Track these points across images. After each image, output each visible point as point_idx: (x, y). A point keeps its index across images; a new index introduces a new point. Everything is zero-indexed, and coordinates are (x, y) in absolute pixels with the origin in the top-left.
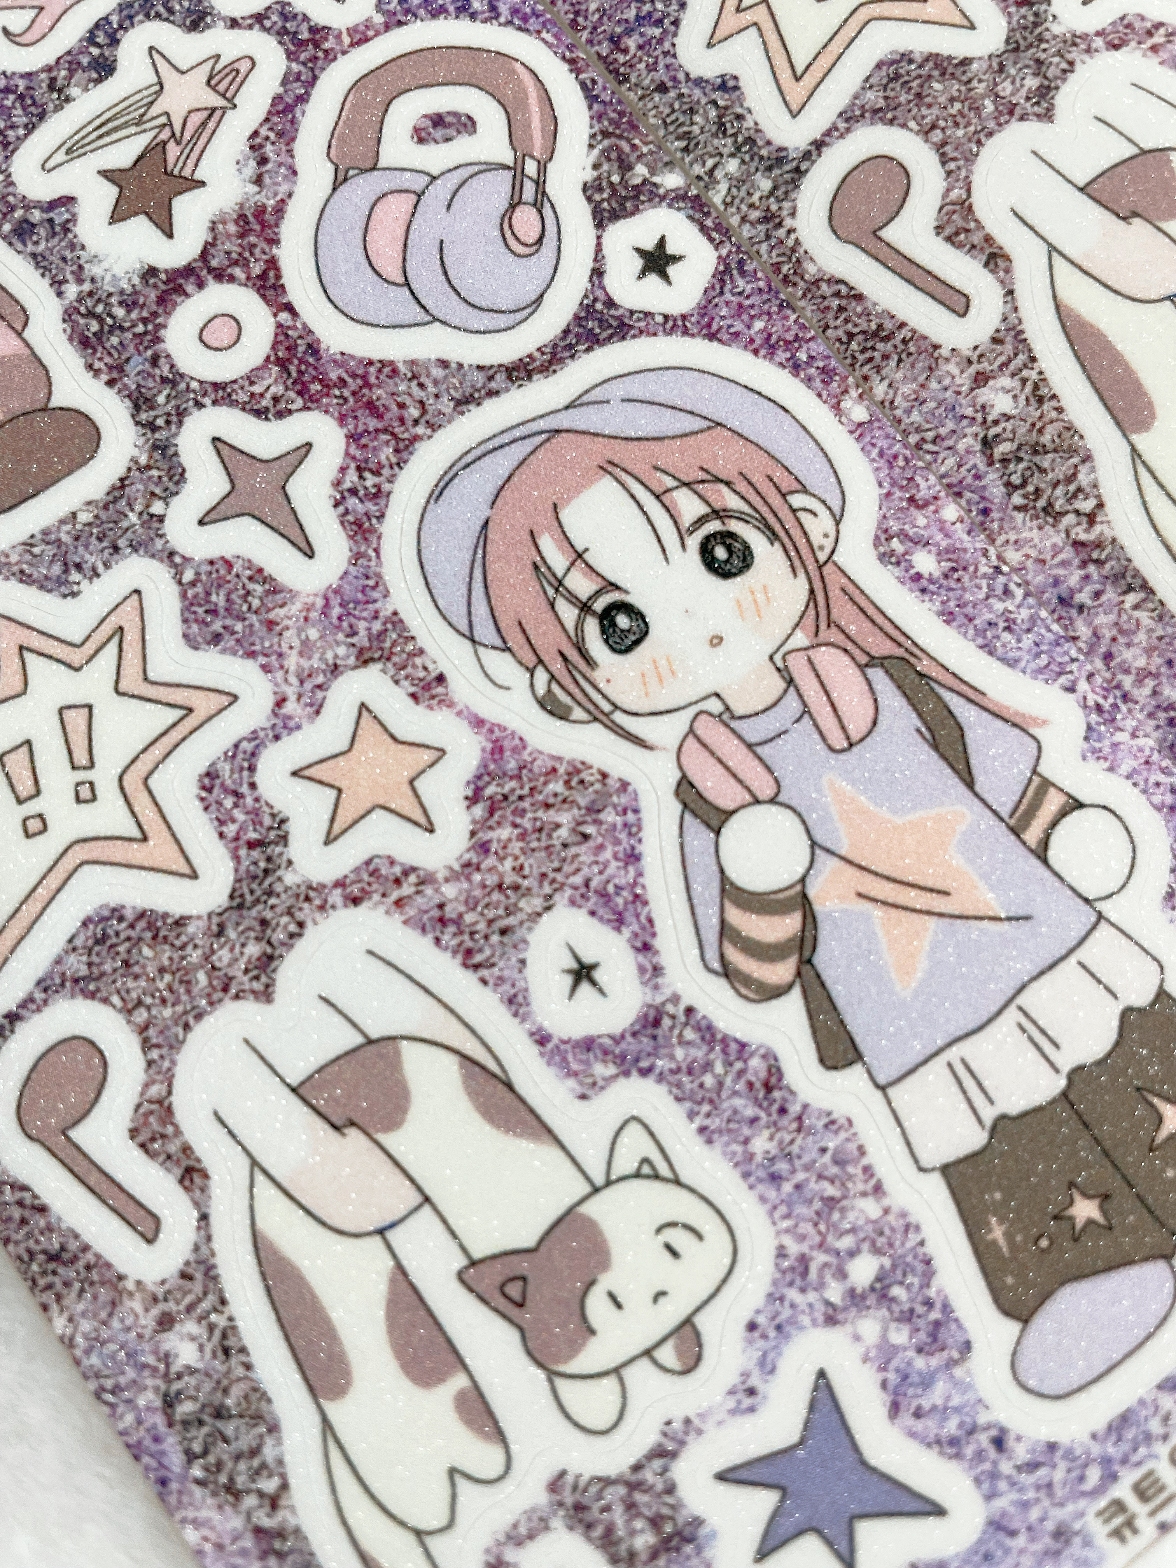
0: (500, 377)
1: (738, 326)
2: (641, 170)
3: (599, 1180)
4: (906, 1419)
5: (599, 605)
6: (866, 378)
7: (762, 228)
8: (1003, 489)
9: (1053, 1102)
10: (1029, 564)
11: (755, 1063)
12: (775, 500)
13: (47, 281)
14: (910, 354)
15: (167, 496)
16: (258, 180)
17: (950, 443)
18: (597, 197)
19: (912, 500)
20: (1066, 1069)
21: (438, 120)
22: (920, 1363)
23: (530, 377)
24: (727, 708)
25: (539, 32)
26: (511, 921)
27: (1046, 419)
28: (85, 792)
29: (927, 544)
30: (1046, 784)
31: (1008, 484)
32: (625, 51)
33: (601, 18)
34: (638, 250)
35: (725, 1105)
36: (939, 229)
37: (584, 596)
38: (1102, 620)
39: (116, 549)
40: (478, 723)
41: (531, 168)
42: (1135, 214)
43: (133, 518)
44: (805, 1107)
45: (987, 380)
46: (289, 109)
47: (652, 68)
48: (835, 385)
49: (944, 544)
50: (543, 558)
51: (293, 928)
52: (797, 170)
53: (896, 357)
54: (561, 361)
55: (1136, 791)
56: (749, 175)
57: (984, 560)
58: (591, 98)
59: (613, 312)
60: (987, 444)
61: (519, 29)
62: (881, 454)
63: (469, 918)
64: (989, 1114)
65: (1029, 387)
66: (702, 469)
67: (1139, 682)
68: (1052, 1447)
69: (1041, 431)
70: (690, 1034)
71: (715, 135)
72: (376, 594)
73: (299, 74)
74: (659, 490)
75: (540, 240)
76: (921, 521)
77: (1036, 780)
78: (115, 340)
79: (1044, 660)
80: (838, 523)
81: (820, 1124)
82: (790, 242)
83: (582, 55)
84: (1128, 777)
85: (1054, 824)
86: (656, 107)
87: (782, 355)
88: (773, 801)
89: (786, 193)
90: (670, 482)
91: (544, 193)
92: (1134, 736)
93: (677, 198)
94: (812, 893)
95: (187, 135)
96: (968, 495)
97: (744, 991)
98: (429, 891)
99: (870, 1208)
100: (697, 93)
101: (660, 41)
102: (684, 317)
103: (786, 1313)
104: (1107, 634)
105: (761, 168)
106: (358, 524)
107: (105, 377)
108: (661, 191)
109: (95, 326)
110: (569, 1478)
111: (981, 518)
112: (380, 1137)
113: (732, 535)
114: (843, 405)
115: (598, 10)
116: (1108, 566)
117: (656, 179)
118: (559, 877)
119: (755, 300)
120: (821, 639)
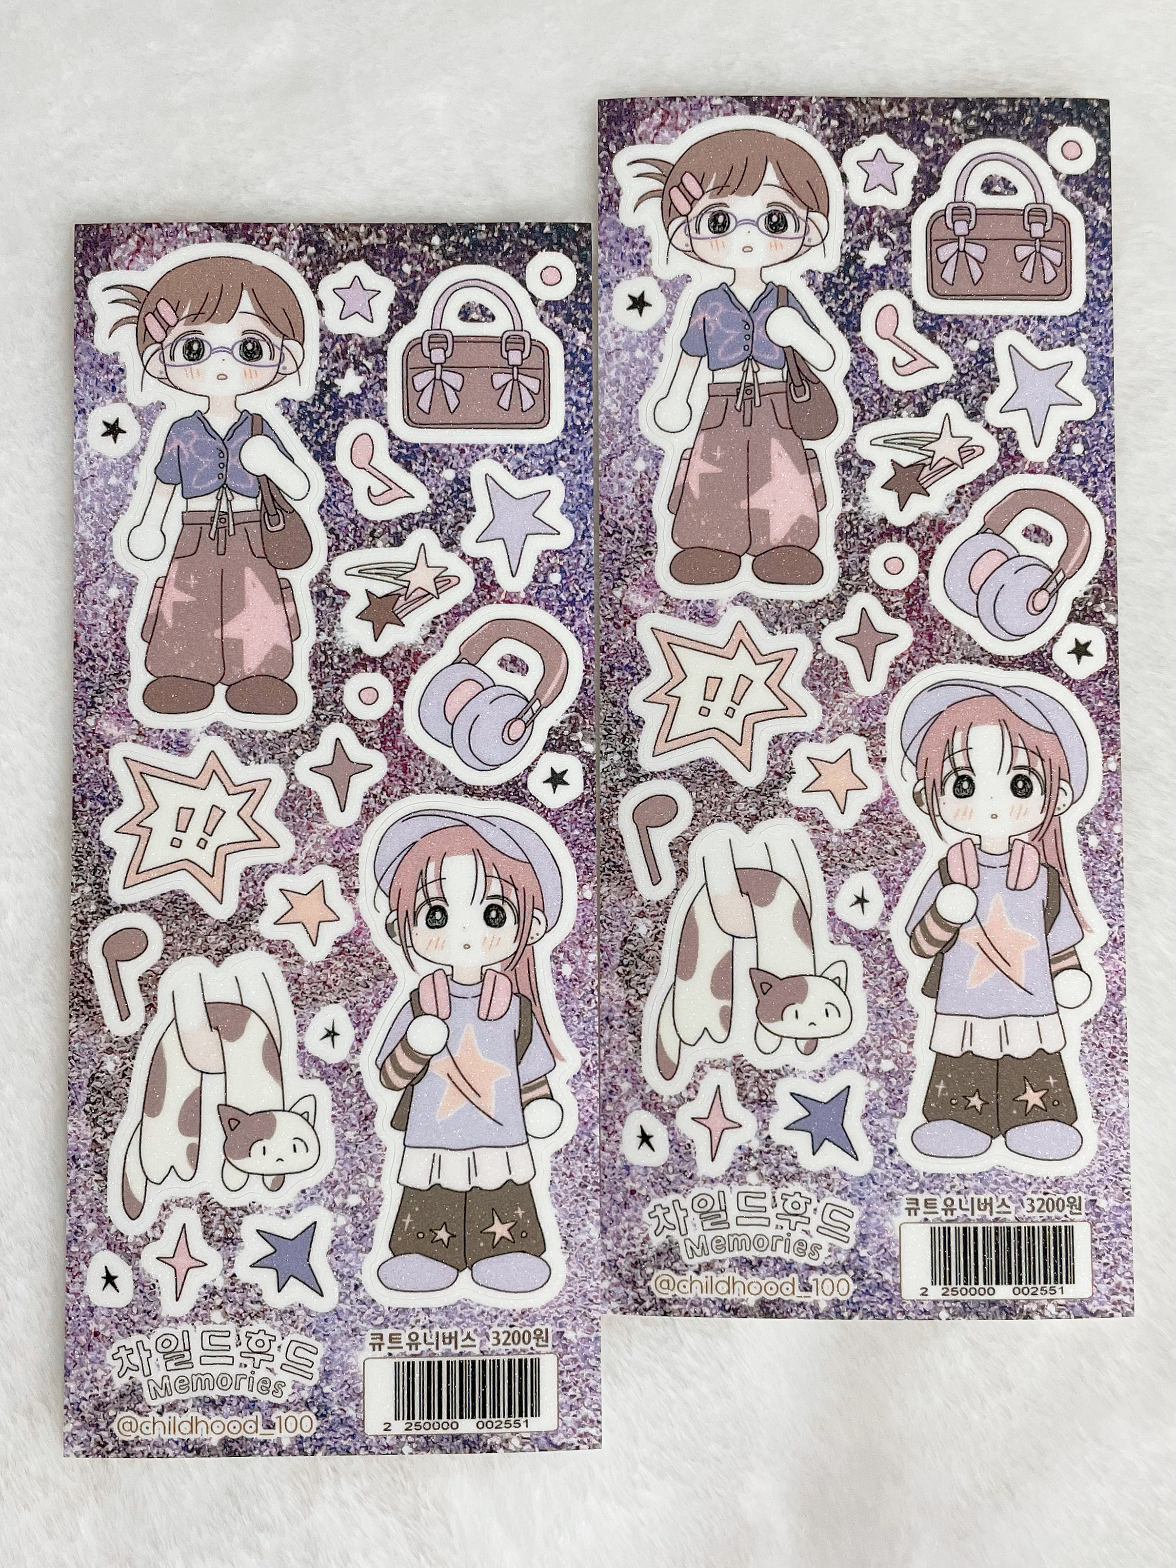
0: (461, 788)
1: (568, 828)
2: (580, 735)
3: (287, 1108)
4: (332, 1257)
5: (434, 903)
6: (603, 881)
7: (609, 791)
8: (618, 962)
9: (461, 1192)
10: (607, 997)
11: (368, 1107)
12: (529, 906)
13: (316, 626)
14: (624, 884)
15: (306, 750)
16: (426, 639)
17: (613, 930)
18: (553, 736)
19: (581, 942)
20: (473, 1184)
21: (514, 660)
22: (350, 1243)
23: (471, 795)
24: (452, 975)
25: (583, 644)
26: (319, 997)
27: (653, 948)
28: (202, 844)
29: (574, 963)
30: (546, 1082)
31: (621, 961)
32: (612, 676)
33: (613, 654)
34: (552, 769)
35: (347, 1114)
36: (671, 844)
37: (431, 895)
38: (616, 1037)
39: (273, 758)
40: (358, 917)
41: (536, 706)
42: (748, 894)
43: (287, 749)
44: (374, 1133)
45: (644, 916)
46: (459, 614)
47: (617, 692)
48: (587, 876)
49: (580, 967)
50: (426, 871)
51: (243, 946)
52: (638, 779)
53: (618, 881)
54: (489, 797)
55: (577, 1108)
56: (620, 766)
57: (590, 984)
58: (583, 689)
59: (523, 790)
60: (626, 940)
61: (577, 637)
62: (583, 916)
63: (306, 986)
64: (435, 1180)
65: (656, 931)
66: (511, 877)
67: (611, 1069)
68: (373, 1301)
69: (648, 951)
70: (353, 1081)
71: (619, 740)
72: (355, 842)
73: (473, 600)
74: (488, 873)
75: (517, 740)
76: (578, 953)
77: (543, 1079)
78: (327, 670)
79: (582, 1037)
80: (545, 932)
81: (374, 1143)
82: (615, 806)
83: (594, 666)
84: (578, 1101)
85: (537, 1099)
86: (607, 709)
87: (576, 851)
88: (443, 1020)
89: (628, 785)
90: (495, 874)
91: (533, 721)
92: (593, 1088)
93: (584, 757)
94: (432, 1062)
95: (411, 598)
96: (605, 954)
97: (382, 1079)
98: (299, 966)
99: (371, 1182)
100: (626, 717)
101: (628, 683)
102: (549, 810)
103: (318, 1195)
104: (614, 1043)
105: (626, 767)
106: (368, 810)
107: (313, 683)
108: (581, 750)
109: (323, 659)
110: (209, 1197)
111: (603, 966)
112: (224, 1041)
113: (503, 910)
114: (584, 887)
115: (615, 649)
116: (632, 1019)
117: (582, 743)
118: (348, 994)
119: (583, 821)
120: (506, 973)
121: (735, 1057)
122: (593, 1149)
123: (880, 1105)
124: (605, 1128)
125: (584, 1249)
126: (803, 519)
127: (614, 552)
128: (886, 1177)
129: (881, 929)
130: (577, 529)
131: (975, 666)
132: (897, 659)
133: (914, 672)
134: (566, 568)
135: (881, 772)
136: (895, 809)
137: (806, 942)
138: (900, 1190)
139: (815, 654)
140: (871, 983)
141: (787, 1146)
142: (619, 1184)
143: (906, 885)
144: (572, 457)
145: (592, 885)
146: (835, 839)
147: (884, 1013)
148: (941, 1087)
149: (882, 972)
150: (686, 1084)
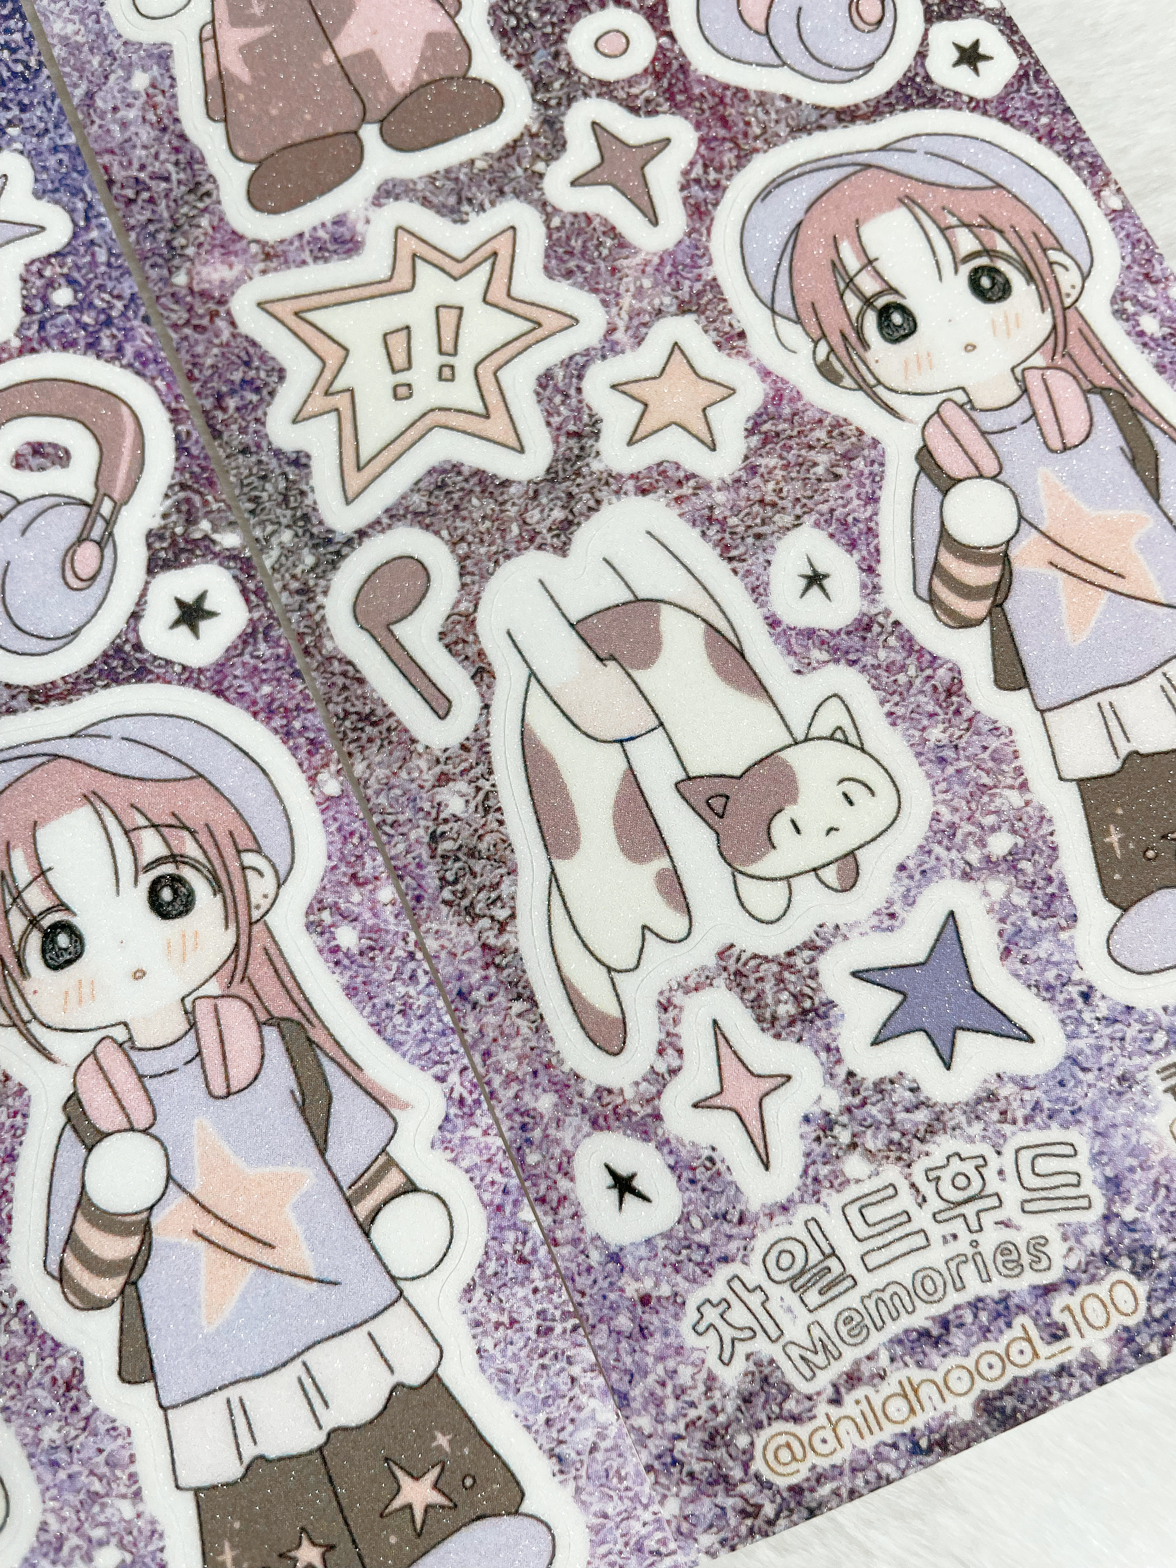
0: (22, 697)
1: (248, 688)
2: (205, 525)
5: (47, 922)
6: (350, 754)
7: (298, 598)
8: (437, 882)
9: (311, 1452)
10: (443, 955)
11: (64, 1363)
12: (230, 855)
14: (390, 743)
17: (403, 829)
18: (157, 545)
19: (354, 876)
20: (328, 1426)
21: (37, 449)
23: (46, 702)
24: (131, 1039)
25: (153, 378)
27: (488, 828)
29: (355, 920)
30: (391, 1163)
31: (442, 879)
32: (224, 410)
33: (212, 375)
34: (178, 600)
35: (28, 1393)
36: (442, 635)
37: (36, 911)
38: (491, 1019)
41: (106, 508)
42: (613, 658)
44: (95, 1410)
45: (448, 780)
47: (243, 431)
48: (318, 757)
49: (370, 923)
50: (11, 869)
52: (338, 553)
53: (379, 742)
54: (79, 692)
55: (471, 1185)
56: (298, 548)
57: (401, 943)
58: (181, 448)
59: (138, 655)
60: (435, 838)
61: (138, 373)
62: (339, 829)
64: (249, 1452)
65: (481, 795)
66: (174, 814)
67: (506, 1083)
69: (480, 838)
70: (15, 1325)
71: (279, 505)
74: (129, 826)
75: (93, 578)
76: (356, 898)
77: (382, 1159)
79: (427, 1047)
80: (279, 886)
81: (102, 1428)
82: (317, 617)
83: (186, 407)
84: (467, 1171)
85: (386, 1202)
86: (238, 468)
87: (278, 722)
88: (145, 1131)
89: (324, 572)
90: (141, 821)
91: (111, 534)
92: (486, 1133)
93: (228, 558)
94: (155, 1222)
96: (408, 879)
97: (72, 1298)
99: (126, 1509)
100: (274, 463)
101: (255, 408)
102: (201, 671)
104: (491, 1033)
105: (310, 544)
108: (217, 549)
111: (413, 903)
113: (182, 880)
114: (320, 777)
115: (212, 366)
116: (506, 972)
117: (216, 537)
119: (271, 665)
120: (234, 990)
121: (721, 955)
122: (534, 1251)
123: (1024, 922)
124: (543, 1200)
125: (599, 1456)
126: (432, 38)
127: (150, 221)
128: (1099, 1049)
129: (873, 611)
130: (71, 211)
131: (818, 135)
132: (686, 173)
133: (724, 182)
134: (76, 275)
135: (747, 356)
136: (799, 405)
137: (752, 692)
138: (1137, 1060)
139: (547, 222)
140: (900, 711)
141: (892, 1073)
142: (612, 1296)
143: (878, 518)
144: (23, 116)
145: (333, 768)
146: (720, 497)
147: (949, 753)
148: (1114, 838)
149: (911, 684)
150: (654, 1048)
